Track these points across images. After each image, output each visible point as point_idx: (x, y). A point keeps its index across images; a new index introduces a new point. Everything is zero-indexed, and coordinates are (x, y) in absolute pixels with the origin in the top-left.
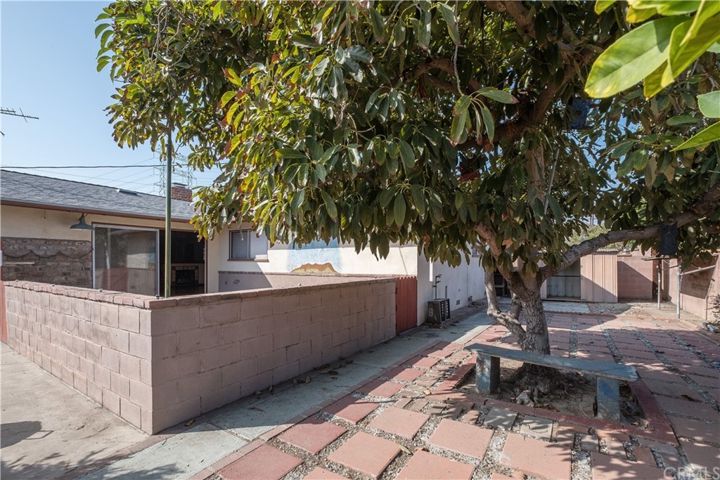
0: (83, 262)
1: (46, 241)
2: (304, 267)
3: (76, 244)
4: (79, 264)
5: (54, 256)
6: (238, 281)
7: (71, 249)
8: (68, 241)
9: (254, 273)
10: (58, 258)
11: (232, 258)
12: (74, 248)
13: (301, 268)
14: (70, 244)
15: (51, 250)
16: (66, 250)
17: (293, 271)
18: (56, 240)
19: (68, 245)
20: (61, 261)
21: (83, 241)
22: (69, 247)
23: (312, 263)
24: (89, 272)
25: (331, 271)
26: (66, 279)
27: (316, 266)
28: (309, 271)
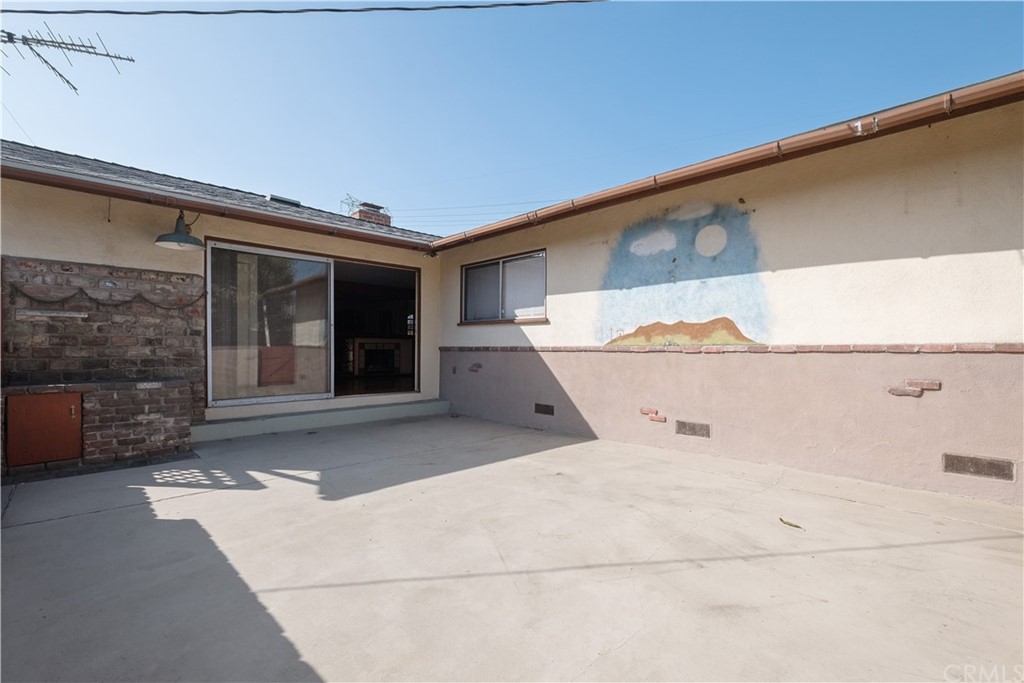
0: (188, 319)
1: (113, 270)
2: (645, 331)
3: (174, 279)
4: (179, 323)
5: (126, 302)
6: (480, 366)
7: (162, 289)
8: (158, 273)
9: (513, 349)
10: (136, 307)
11: (466, 320)
12: (168, 287)
13: (636, 334)
14: (161, 279)
15: (123, 291)
16: (153, 291)
17: (613, 341)
18: (132, 270)
19: (157, 282)
20: (141, 314)
21: (188, 275)
22: (159, 286)
23: (671, 322)
24: (199, 340)
25: (732, 339)
26: (153, 352)
27: (680, 327)
28: (658, 341)
